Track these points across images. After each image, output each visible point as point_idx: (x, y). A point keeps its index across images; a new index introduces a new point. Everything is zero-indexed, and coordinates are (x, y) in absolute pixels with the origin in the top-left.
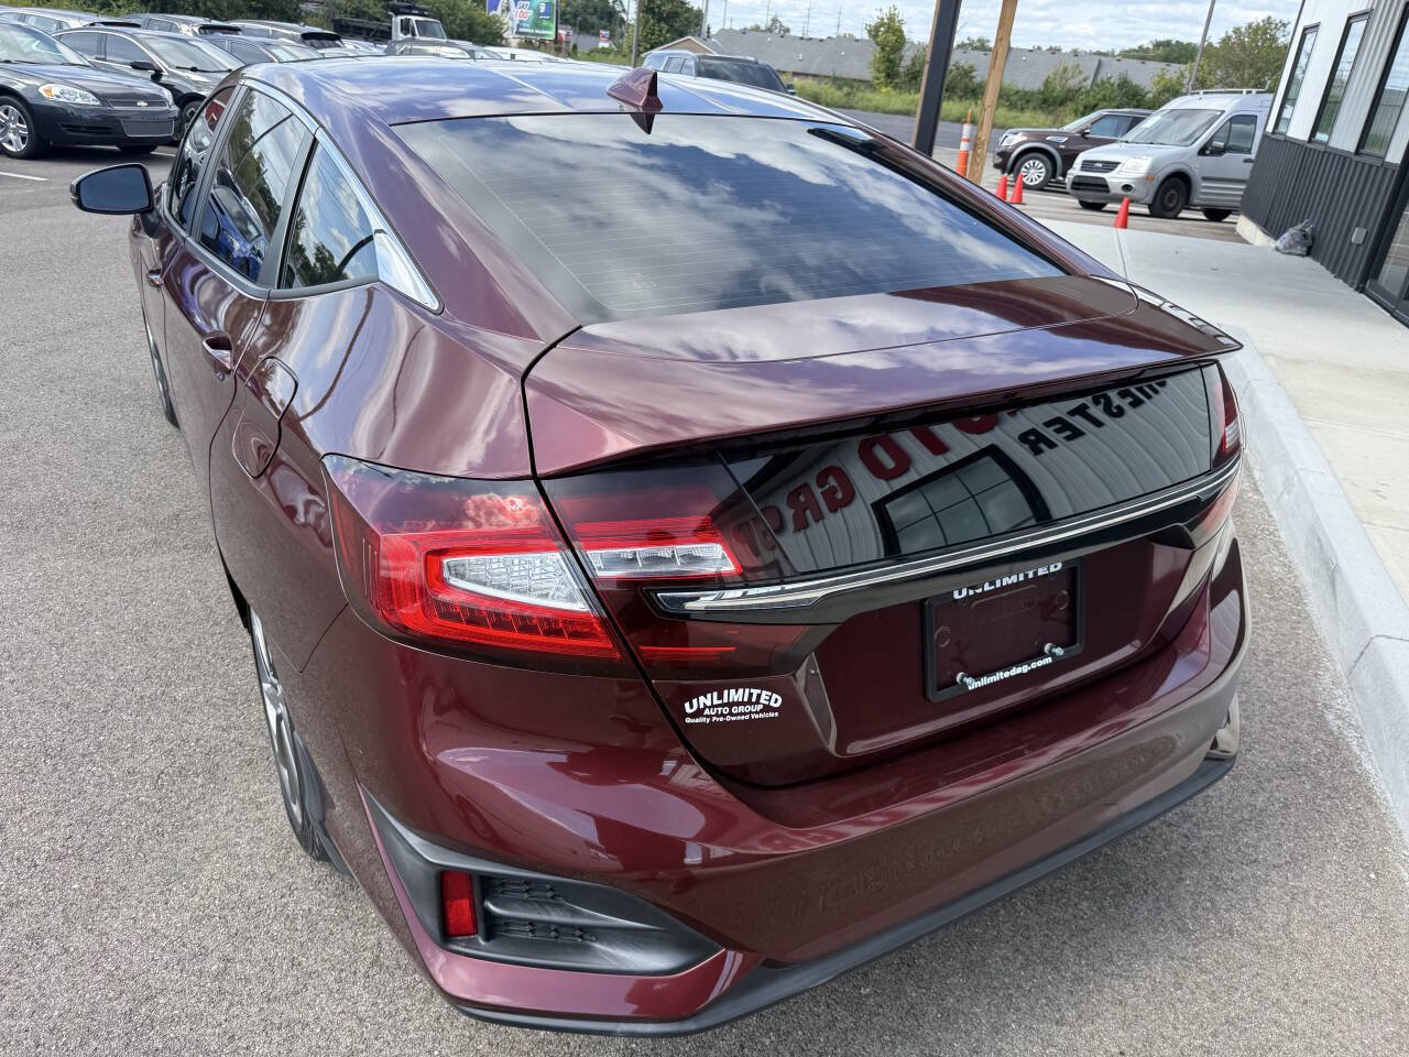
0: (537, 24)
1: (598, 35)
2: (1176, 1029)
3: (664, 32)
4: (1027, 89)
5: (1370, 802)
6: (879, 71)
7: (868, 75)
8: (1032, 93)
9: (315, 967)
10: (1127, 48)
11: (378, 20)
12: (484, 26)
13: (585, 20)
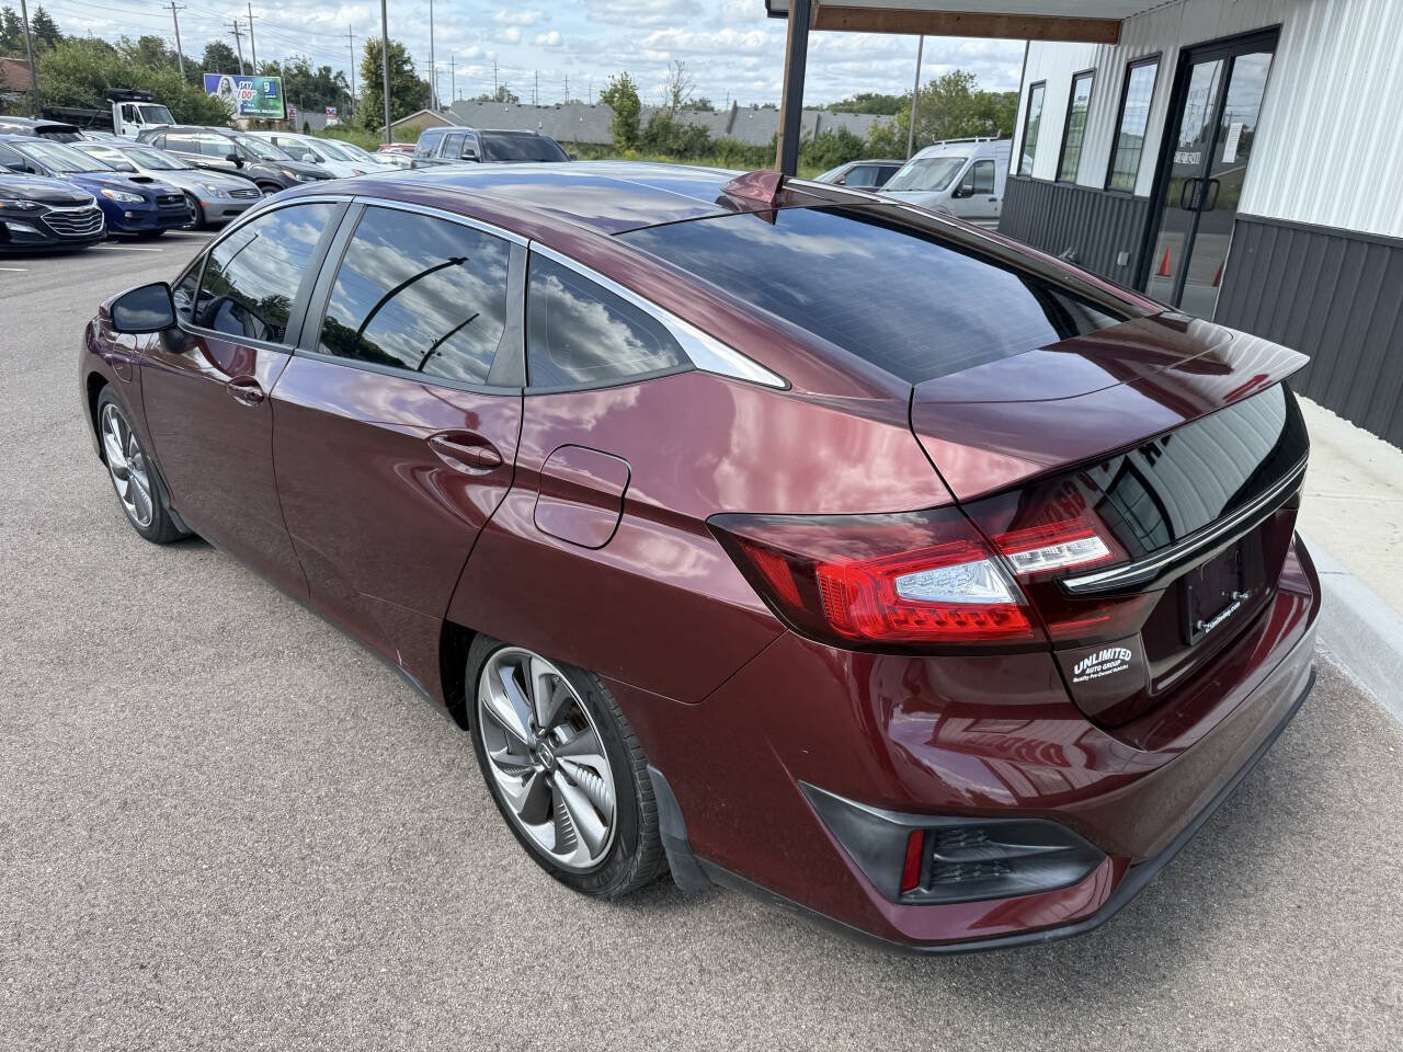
0: (262, 104)
1: (324, 111)
2: (1324, 882)
3: (396, 106)
4: (759, 145)
5: (1361, 698)
6: (619, 135)
7: (608, 138)
8: (764, 149)
9: (653, 987)
10: (834, 102)
11: (91, 107)
12: (210, 109)
13: (308, 97)
